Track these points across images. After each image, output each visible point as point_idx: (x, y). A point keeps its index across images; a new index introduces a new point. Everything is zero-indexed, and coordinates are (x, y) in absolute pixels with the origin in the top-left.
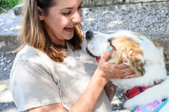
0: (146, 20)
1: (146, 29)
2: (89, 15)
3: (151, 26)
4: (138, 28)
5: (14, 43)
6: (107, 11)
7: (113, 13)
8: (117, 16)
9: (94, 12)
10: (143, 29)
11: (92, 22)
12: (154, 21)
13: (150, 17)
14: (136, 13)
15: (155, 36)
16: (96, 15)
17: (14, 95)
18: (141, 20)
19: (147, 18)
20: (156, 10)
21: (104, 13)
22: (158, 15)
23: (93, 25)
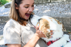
1: (60, 13)
2: (36, 8)
3: (62, 12)
4: (57, 13)
6: (43, 6)
7: (46, 7)
8: (48, 8)
9: (38, 6)
12: (63, 10)
13: (62, 8)
14: (56, 6)
15: (64, 16)
16: (39, 8)
18: (58, 10)
19: (60, 9)
20: (64, 5)
21: (42, 7)
22: (65, 7)
23: (37, 12)
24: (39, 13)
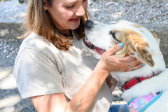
0: (150, 12)
1: (149, 21)
2: (93, 6)
3: (155, 19)
4: (142, 21)
5: (17, 31)
6: (111, 3)
7: (117, 4)
8: (121, 8)
9: (98, 3)
10: (147, 21)
11: (95, 12)
12: (157, 14)
13: (154, 9)
14: (140, 5)
15: (158, 28)
16: (100, 6)
17: (18, 81)
18: (145, 13)
19: (151, 11)
20: (160, 3)
21: (108, 4)
22: (162, 8)
23: (96, 15)
24: (99, 18)
